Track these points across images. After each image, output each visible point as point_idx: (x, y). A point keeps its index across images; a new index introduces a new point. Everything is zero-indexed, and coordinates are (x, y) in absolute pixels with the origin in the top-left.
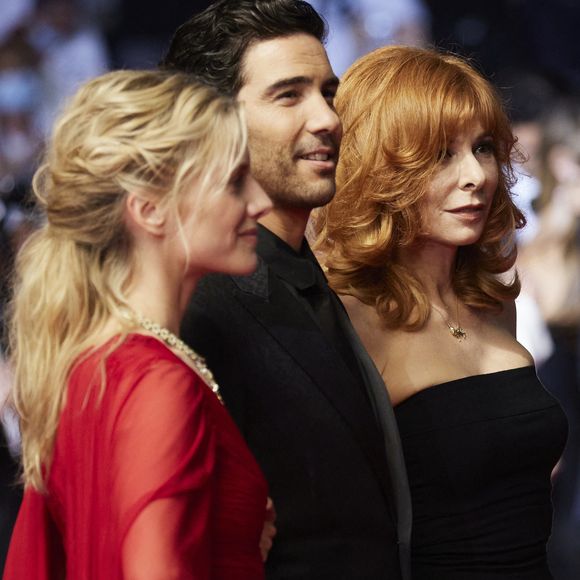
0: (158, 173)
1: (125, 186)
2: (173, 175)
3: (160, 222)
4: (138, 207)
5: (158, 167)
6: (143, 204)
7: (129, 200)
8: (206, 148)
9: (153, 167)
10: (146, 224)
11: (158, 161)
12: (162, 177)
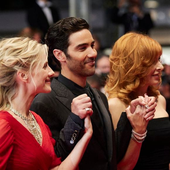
0: (25, 64)
1: (16, 69)
2: (30, 65)
3: (26, 79)
4: (20, 74)
5: (25, 63)
6: (22, 74)
7: (18, 73)
8: (38, 57)
9: (24, 63)
10: (23, 79)
11: (26, 61)
12: (27, 65)
